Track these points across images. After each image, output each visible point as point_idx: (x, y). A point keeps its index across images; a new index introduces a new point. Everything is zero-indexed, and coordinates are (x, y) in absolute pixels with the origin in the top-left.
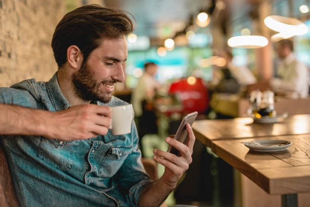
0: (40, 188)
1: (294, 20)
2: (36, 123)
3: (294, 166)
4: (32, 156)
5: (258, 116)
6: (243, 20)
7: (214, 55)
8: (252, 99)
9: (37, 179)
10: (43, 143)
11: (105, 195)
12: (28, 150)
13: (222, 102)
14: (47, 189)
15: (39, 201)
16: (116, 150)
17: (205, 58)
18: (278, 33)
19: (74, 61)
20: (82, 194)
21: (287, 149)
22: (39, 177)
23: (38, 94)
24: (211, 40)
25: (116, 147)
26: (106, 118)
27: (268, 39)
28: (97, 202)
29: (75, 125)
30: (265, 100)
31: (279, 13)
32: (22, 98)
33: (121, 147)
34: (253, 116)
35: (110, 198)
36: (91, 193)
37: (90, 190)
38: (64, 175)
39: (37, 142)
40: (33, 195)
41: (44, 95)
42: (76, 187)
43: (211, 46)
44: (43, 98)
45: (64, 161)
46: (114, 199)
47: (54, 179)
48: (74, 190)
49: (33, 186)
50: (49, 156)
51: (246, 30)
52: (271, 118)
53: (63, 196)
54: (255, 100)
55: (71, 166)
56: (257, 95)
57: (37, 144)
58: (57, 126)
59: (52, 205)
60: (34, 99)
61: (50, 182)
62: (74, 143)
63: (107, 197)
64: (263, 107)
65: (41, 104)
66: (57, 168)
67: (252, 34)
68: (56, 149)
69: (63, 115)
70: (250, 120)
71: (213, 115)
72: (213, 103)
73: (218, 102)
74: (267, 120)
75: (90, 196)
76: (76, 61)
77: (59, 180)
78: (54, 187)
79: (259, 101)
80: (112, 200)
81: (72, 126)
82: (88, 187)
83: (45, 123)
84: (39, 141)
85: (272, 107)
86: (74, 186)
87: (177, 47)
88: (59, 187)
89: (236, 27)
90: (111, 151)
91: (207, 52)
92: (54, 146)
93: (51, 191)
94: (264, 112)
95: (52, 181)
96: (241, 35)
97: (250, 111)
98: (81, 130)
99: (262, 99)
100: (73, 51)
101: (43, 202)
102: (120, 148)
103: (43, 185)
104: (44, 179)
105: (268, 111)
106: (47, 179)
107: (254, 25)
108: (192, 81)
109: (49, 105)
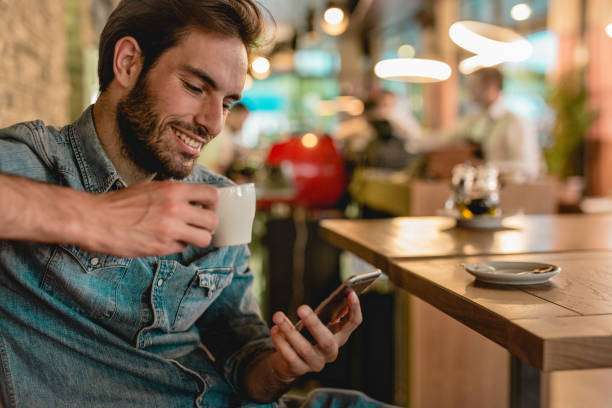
0: (42, 351)
1: (505, 32)
2: (64, 217)
3: (582, 315)
4: (29, 284)
5: (467, 214)
6: (401, 28)
7: (344, 94)
8: (456, 180)
9: (38, 332)
10: (55, 259)
11: (179, 367)
12: (22, 273)
13: (374, 184)
14: (56, 353)
15: (39, 377)
16: (206, 279)
17: (325, 98)
18: (472, 55)
19: (124, 72)
20: (130, 367)
21: (551, 279)
22: (42, 330)
23: (50, 155)
24: (338, 64)
25: (205, 272)
26: (207, 212)
27: (451, 66)
28: (162, 381)
29: (144, 225)
30: (481, 184)
31: (474, 17)
32: (19, 160)
33: (215, 272)
34: (456, 214)
35: (188, 373)
36: (150, 363)
37: (147, 358)
38: (94, 327)
39: (43, 256)
40: (28, 363)
41: (64, 157)
42: (118, 351)
43: (338, 76)
44: (61, 163)
45: (95, 303)
46: (198, 375)
47: (73, 334)
48: (114, 358)
49: (27, 348)
50: (65, 289)
51: (408, 49)
52: (493, 219)
53: (91, 369)
54: (462, 182)
55: (111, 313)
56: (465, 173)
57: (43, 261)
58: (108, 227)
59: (67, 386)
60: (41, 165)
61: (64, 340)
62: (121, 262)
63: (182, 370)
64: (476, 196)
65: (55, 176)
66: (80, 313)
67: (418, 56)
68: (82, 275)
69: (120, 203)
70: (450, 223)
71: (353, 210)
72: (355, 187)
73: (364, 184)
74: (485, 222)
75: (148, 371)
76: (128, 72)
77: (82, 335)
78: (73, 351)
79: (469, 184)
80: (194, 376)
81: (139, 227)
82: (143, 352)
83: (81, 218)
84: (47, 254)
85: (494, 198)
86: (113, 349)
87: (274, 74)
88: (83, 350)
89: (390, 41)
90: (198, 280)
91: (330, 87)
92: (78, 268)
93: (66, 358)
94: (479, 207)
95: (70, 337)
96: (397, 57)
97: (450, 204)
98: (159, 236)
99: (475, 180)
100: (127, 51)
101: (49, 379)
102: (212, 273)
103: (49, 344)
104: (52, 334)
105: (487, 204)
106: (60, 333)
107: (423, 38)
108: (310, 141)
109: (73, 178)
